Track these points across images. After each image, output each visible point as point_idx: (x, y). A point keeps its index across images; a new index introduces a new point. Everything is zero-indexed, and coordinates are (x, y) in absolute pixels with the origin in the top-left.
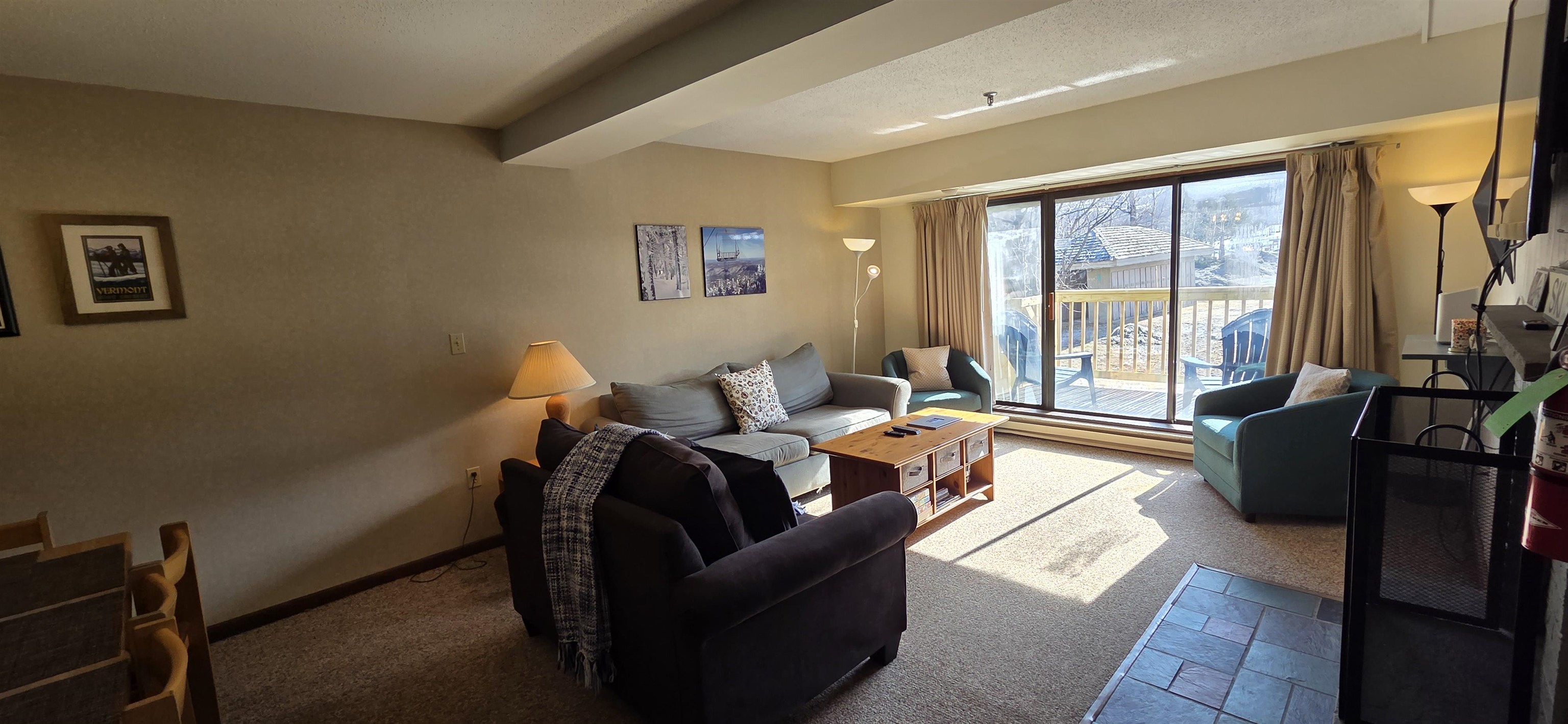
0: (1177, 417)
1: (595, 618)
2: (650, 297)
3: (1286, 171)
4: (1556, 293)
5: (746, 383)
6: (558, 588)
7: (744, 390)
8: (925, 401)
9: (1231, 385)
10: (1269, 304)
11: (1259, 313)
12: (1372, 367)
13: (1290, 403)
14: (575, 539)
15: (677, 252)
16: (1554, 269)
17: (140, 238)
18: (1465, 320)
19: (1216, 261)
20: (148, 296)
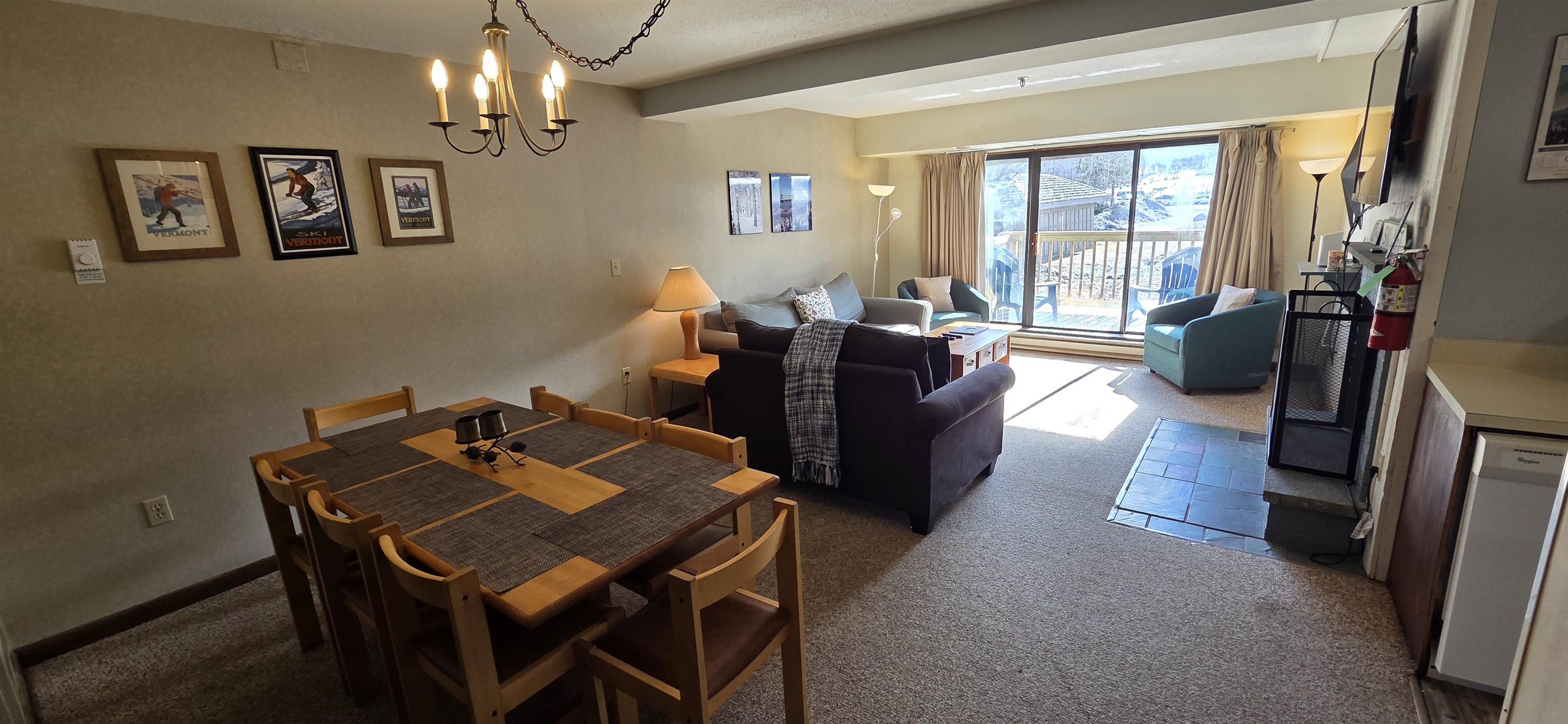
0: (1127, 330)
1: (835, 440)
2: (737, 232)
3: (1218, 144)
4: (1387, 234)
5: (814, 303)
6: (797, 426)
7: (814, 309)
8: (941, 319)
9: (1165, 304)
10: (1200, 244)
11: (1192, 251)
12: (1266, 288)
13: (1213, 314)
14: (818, 390)
15: (754, 195)
16: (1386, 221)
17: (425, 178)
18: (1336, 251)
19: (1108, 207)
20: (430, 225)
